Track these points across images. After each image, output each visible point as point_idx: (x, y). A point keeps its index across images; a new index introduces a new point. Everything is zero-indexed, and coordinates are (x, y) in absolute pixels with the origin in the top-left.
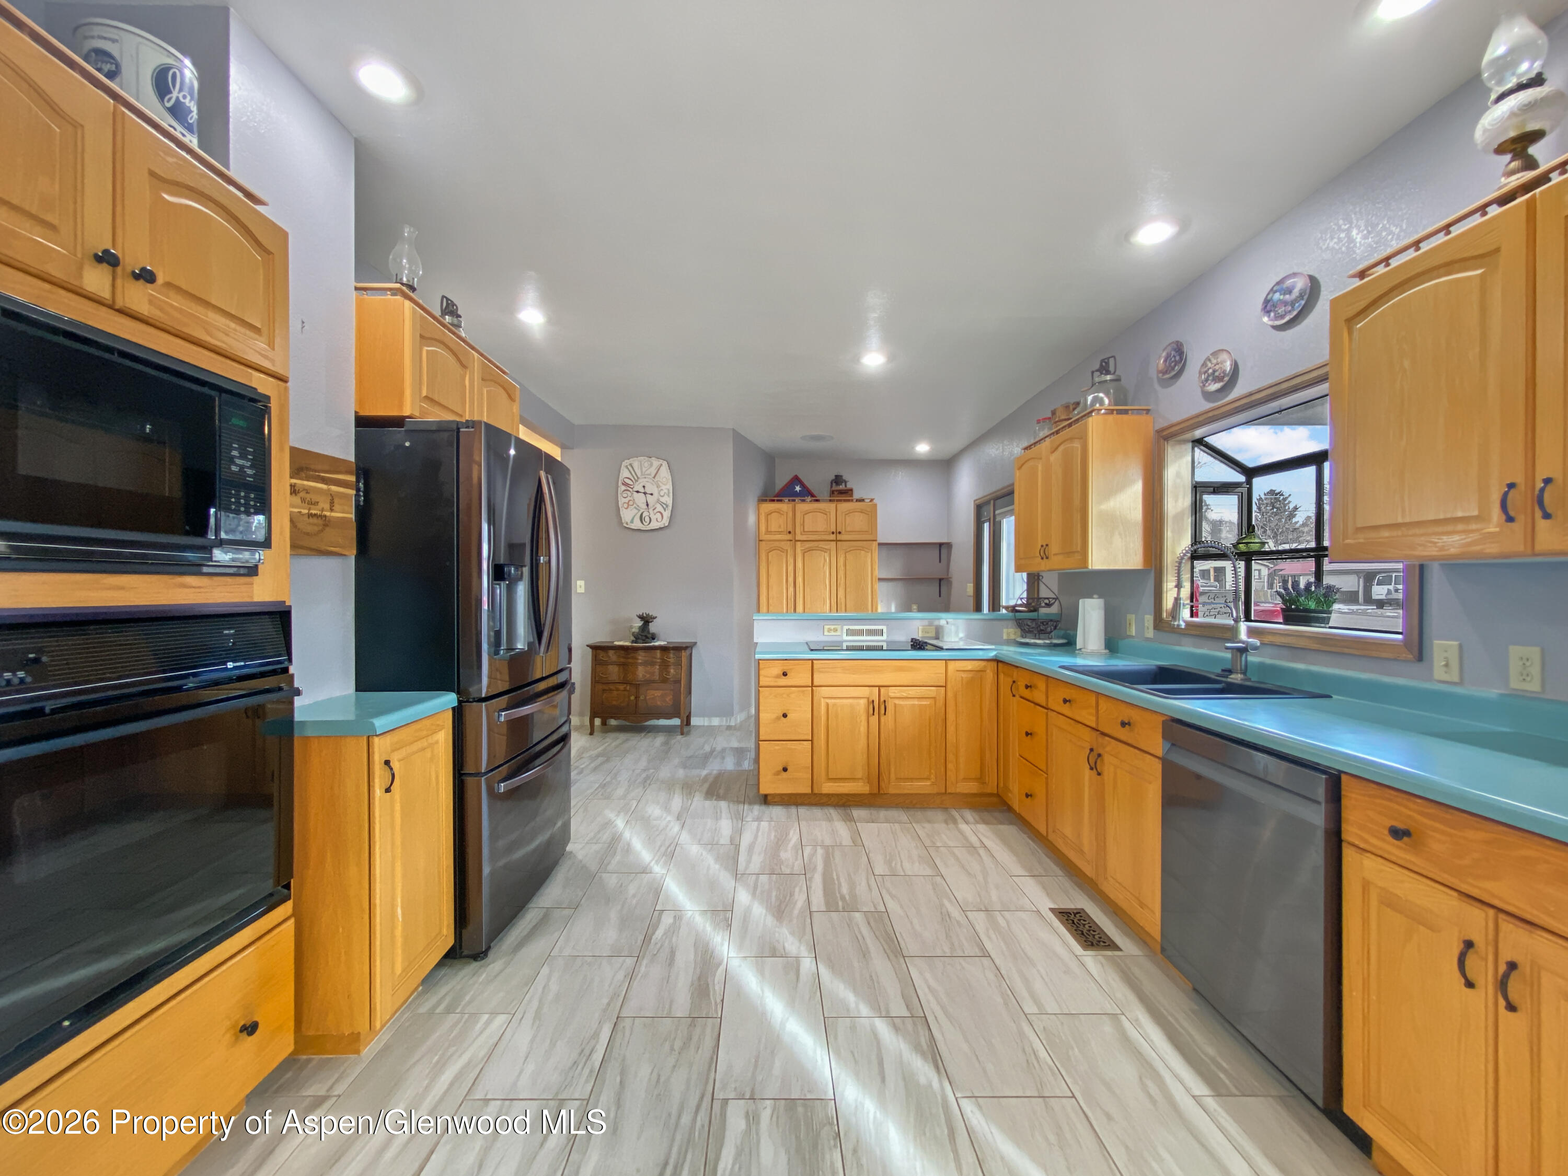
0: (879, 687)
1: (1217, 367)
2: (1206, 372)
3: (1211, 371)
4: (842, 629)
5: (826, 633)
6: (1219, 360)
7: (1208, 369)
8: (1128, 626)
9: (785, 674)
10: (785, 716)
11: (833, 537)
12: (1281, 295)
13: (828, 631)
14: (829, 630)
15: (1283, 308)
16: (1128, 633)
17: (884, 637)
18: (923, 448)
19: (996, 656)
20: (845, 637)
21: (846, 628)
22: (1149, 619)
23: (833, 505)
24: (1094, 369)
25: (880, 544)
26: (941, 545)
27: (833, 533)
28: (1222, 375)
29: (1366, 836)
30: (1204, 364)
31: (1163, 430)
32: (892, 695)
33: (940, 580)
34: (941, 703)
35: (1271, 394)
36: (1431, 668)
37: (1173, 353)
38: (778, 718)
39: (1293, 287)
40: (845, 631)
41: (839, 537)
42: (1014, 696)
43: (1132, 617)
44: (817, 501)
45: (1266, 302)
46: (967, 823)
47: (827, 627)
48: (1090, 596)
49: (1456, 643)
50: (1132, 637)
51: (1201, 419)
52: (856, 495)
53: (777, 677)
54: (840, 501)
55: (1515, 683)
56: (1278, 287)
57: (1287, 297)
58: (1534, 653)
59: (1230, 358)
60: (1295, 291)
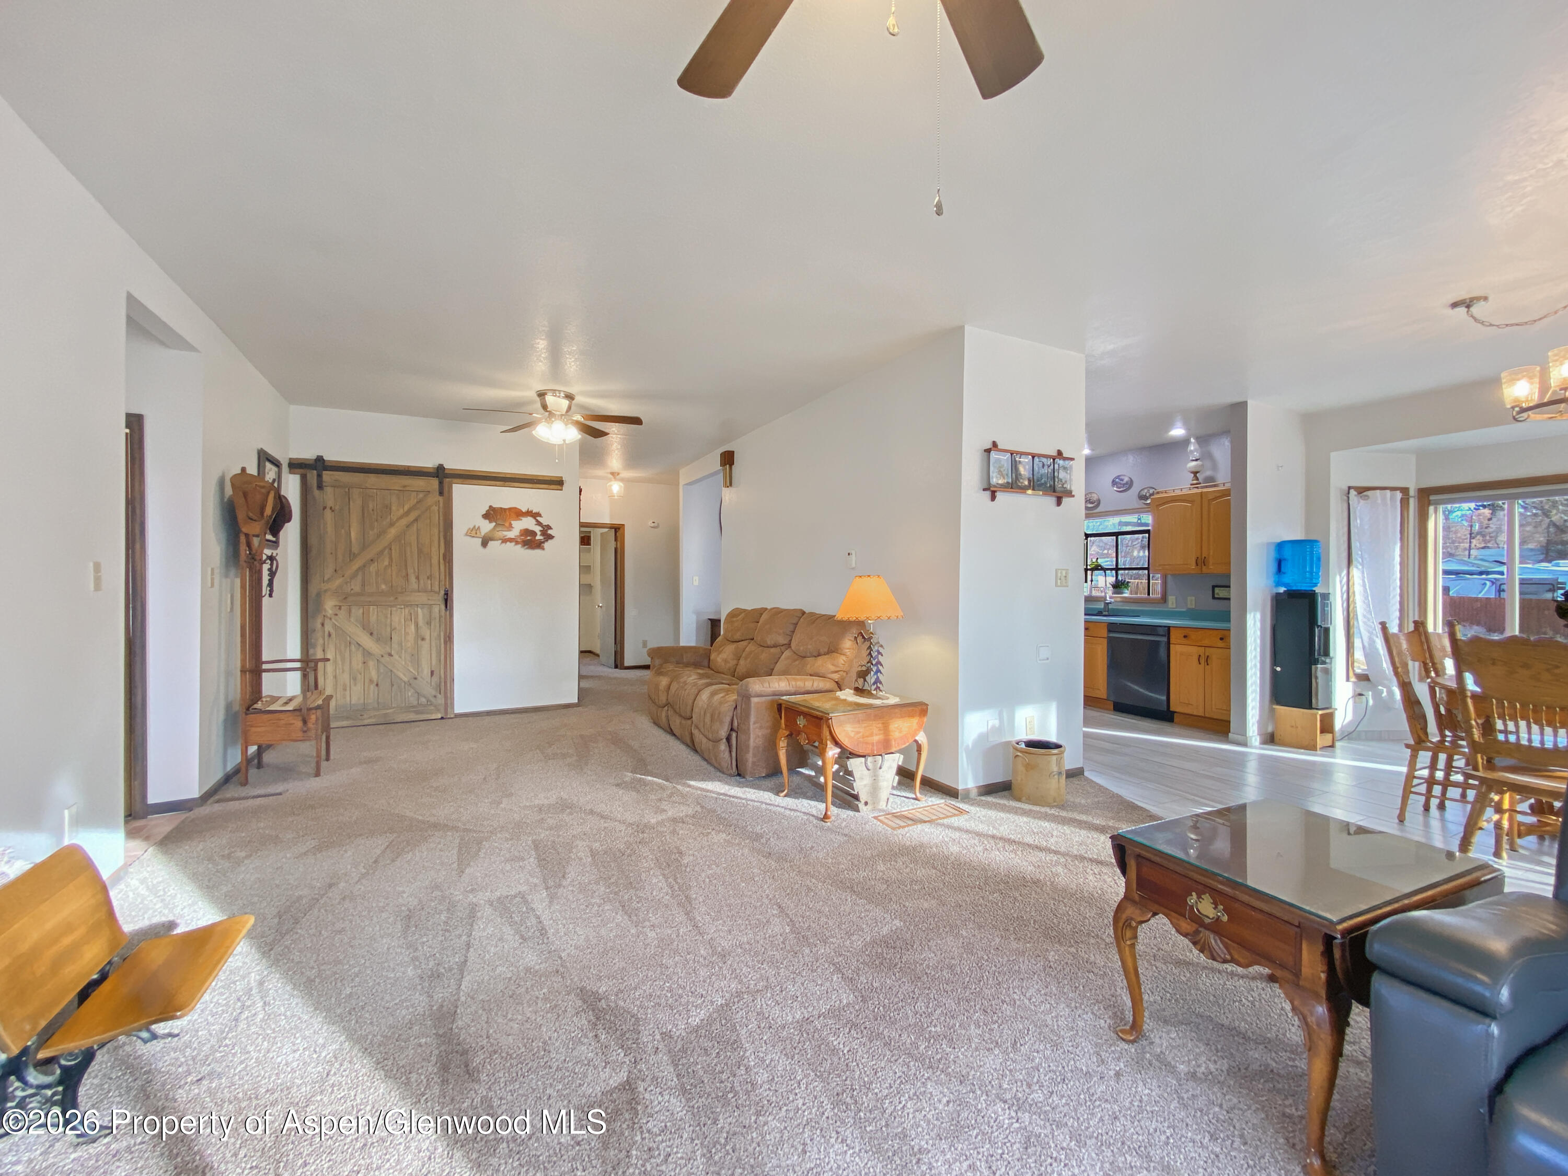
15: (1120, 485)
39: (1124, 479)
55: (1189, 606)
56: (1118, 477)
57: (1121, 482)
58: (1193, 598)
59: (1098, 497)
60: (1124, 481)
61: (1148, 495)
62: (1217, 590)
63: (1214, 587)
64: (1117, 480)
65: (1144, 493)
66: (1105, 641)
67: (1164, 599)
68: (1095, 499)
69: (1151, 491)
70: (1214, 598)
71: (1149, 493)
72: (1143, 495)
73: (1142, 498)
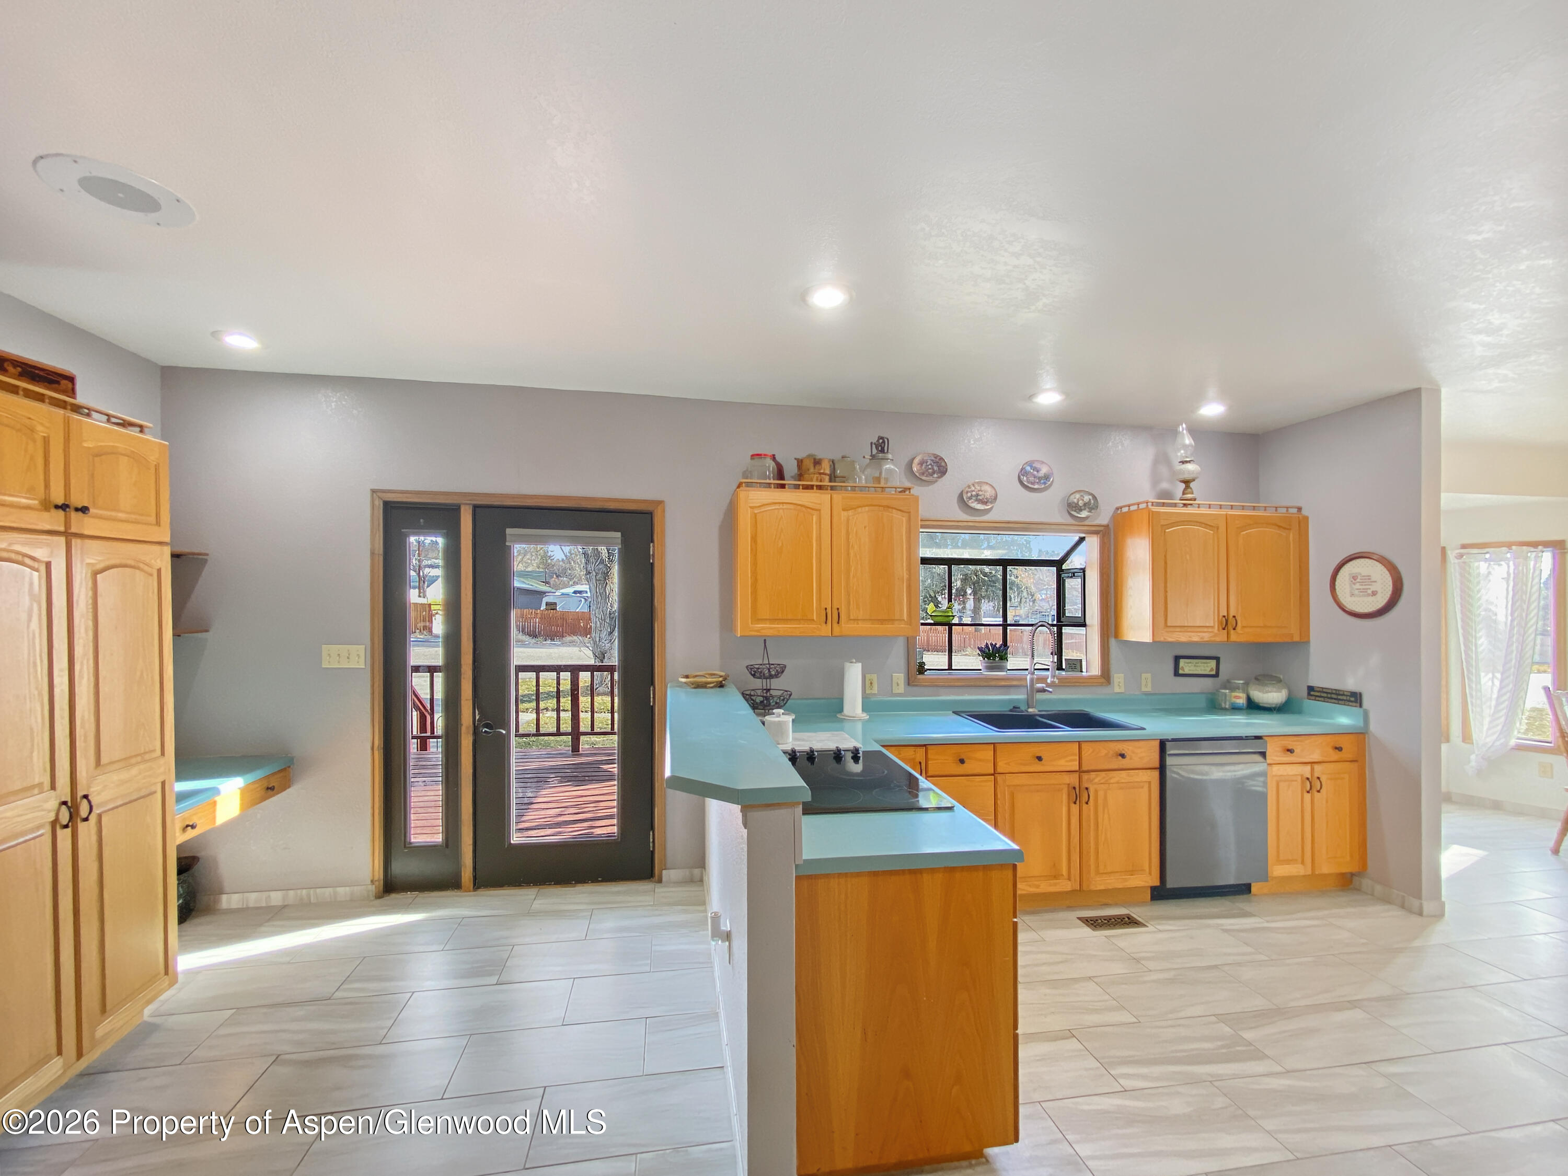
1: (980, 493)
2: (969, 492)
3: (974, 493)
6: (983, 489)
7: (972, 491)
8: (868, 685)
11: (56, 520)
12: (1031, 469)
15: (1033, 478)
16: (868, 692)
22: (899, 678)
23: (56, 419)
27: (59, 509)
28: (985, 500)
29: (1275, 758)
30: (968, 486)
36: (1113, 687)
37: (930, 462)
39: (1040, 470)
41: (78, 525)
43: (872, 677)
45: (1022, 468)
49: (1123, 675)
50: (875, 694)
55: (1144, 689)
56: (1030, 464)
57: (1035, 473)
58: (1149, 676)
59: (994, 492)
60: (1041, 472)
61: (1081, 503)
62: (1182, 663)
63: (1177, 659)
64: (1028, 468)
65: (1074, 499)
66: (1157, 774)
67: (1106, 675)
68: (988, 495)
69: (1087, 498)
70: (1176, 674)
71: (1083, 500)
72: (1074, 503)
73: (1072, 507)
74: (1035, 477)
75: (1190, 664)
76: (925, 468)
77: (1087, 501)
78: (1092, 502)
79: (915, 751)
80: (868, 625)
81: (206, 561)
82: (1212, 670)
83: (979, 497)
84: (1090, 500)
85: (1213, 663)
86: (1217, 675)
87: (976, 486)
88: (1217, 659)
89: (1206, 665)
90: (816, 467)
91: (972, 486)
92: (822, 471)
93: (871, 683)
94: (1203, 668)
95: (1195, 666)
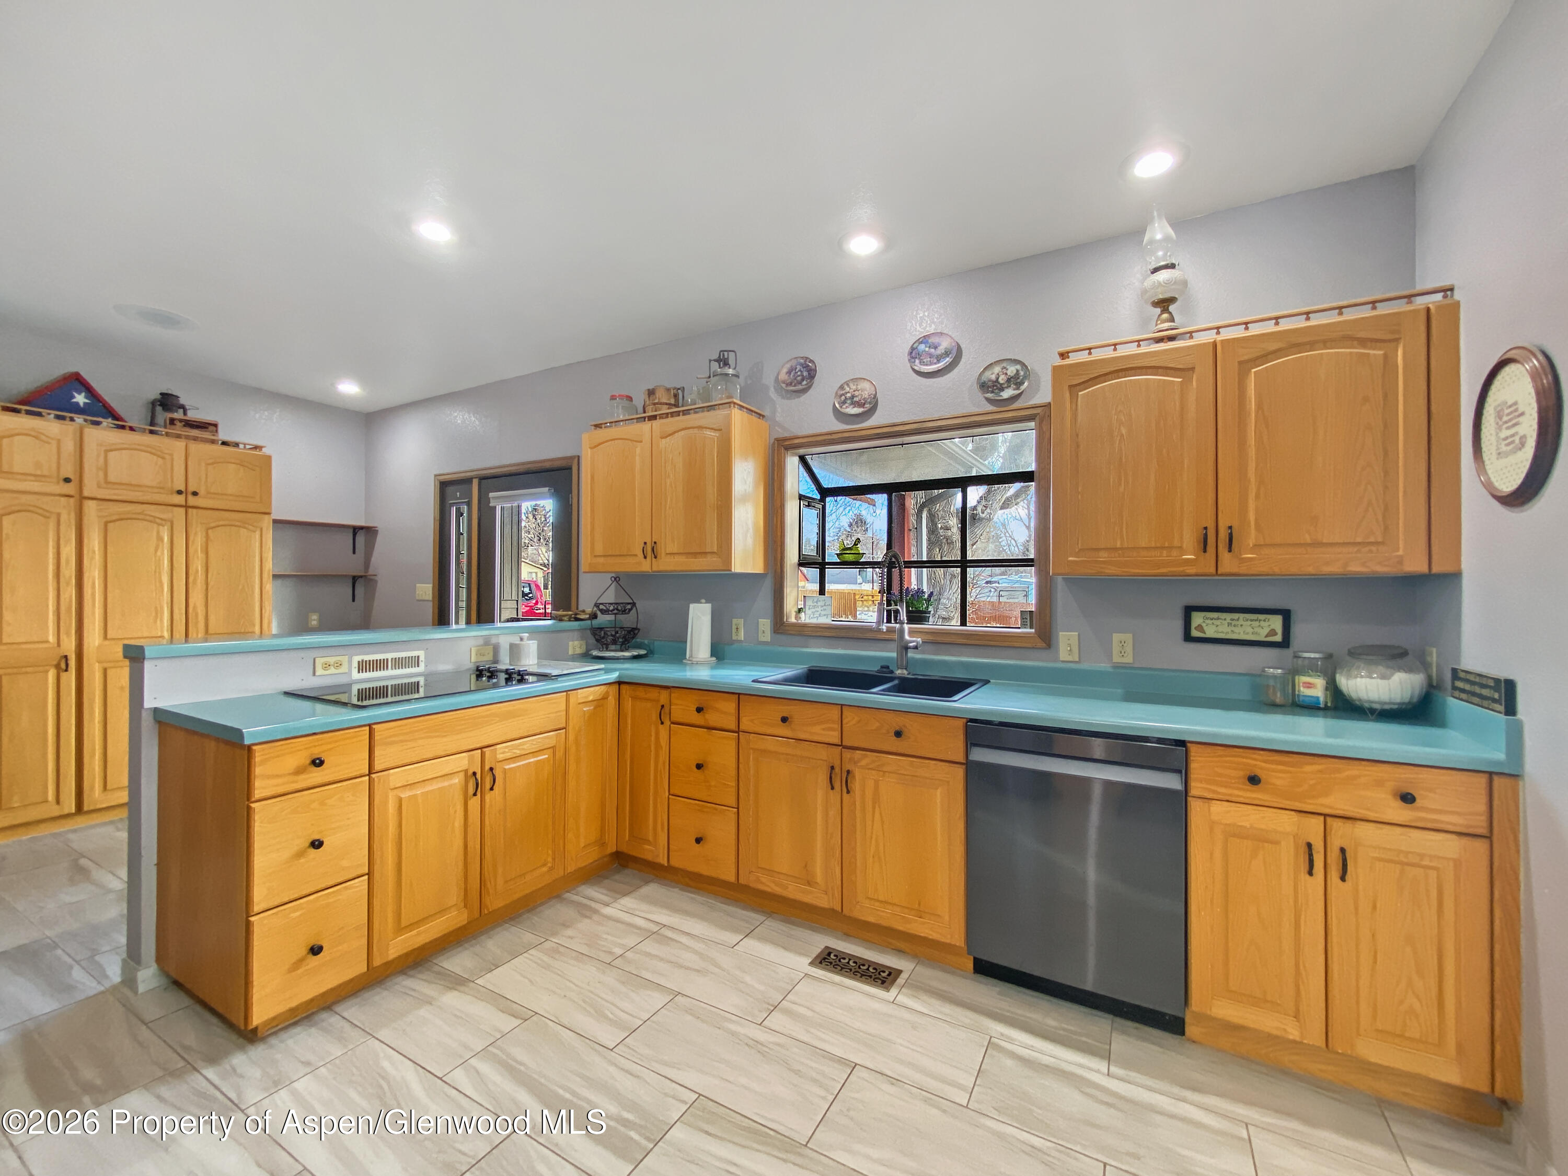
0: (481, 748)
1: (856, 393)
2: (843, 395)
3: (849, 395)
4: (350, 662)
5: (319, 671)
6: (859, 387)
7: (847, 393)
8: (734, 630)
9: (318, 763)
10: (317, 844)
11: (180, 499)
12: (926, 347)
13: (325, 669)
14: (327, 666)
15: (929, 359)
16: (734, 638)
17: (422, 668)
18: (349, 388)
19: (619, 676)
20: (356, 675)
21: (357, 659)
22: (765, 624)
23: (180, 445)
24: (712, 359)
25: (275, 522)
26: (356, 530)
27: (180, 492)
28: (863, 401)
29: (1213, 787)
30: (842, 387)
31: (785, 439)
32: (500, 757)
33: (355, 579)
34: (560, 754)
35: (916, 429)
36: (1057, 651)
37: (799, 367)
38: (300, 854)
39: (939, 345)
40: (355, 664)
41: (192, 500)
42: (662, 723)
43: (739, 622)
44: (123, 427)
45: (913, 349)
46: (607, 905)
47: (319, 661)
48: (698, 601)
49: (1077, 633)
50: (741, 641)
51: (834, 437)
52: (222, 435)
53: (299, 771)
54: (195, 439)
55: (1117, 659)
56: (924, 340)
57: (933, 350)
58: (1128, 637)
59: (873, 389)
60: (940, 348)
61: (1002, 379)
62: (1197, 619)
63: (1188, 611)
64: (921, 347)
65: (991, 375)
66: (960, 772)
67: (1043, 633)
68: (866, 394)
69: (1012, 370)
70: (1188, 638)
71: (1006, 374)
72: (990, 381)
73: (989, 387)
74: (931, 356)
75: (1218, 622)
76: (794, 376)
77: (1012, 375)
78: (1022, 373)
79: (659, 692)
80: (682, 559)
81: (377, 531)
82: (1273, 633)
83: (855, 399)
84: (1018, 371)
85: (1276, 622)
86: (1285, 643)
87: (851, 385)
88: (1286, 615)
89: (1257, 623)
90: (651, 398)
91: (846, 386)
92: (656, 401)
93: (737, 629)
94: (1250, 630)
95: (1229, 624)
